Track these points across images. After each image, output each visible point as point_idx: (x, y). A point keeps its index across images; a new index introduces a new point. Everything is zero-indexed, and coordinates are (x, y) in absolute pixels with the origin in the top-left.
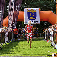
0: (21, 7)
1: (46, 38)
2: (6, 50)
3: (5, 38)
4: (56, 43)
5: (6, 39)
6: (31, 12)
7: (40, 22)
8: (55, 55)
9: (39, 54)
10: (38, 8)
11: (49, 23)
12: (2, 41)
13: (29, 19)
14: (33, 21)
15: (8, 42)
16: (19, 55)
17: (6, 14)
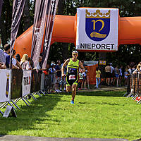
2: (27, 120)
3: (24, 87)
5: (26, 89)
6: (96, 19)
7: (119, 47)
10: (115, 9)
12: (14, 93)
14: (100, 42)
16: (61, 135)
17: (28, 20)
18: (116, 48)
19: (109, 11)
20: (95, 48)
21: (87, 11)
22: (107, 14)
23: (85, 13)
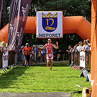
0: (32, 9)
1: (72, 62)
3: (3, 62)
4: (89, 71)
5: (5, 63)
7: (64, 35)
8: (87, 91)
9: (60, 88)
10: (60, 12)
11: (78, 37)
13: (45, 29)
14: (52, 33)
15: (8, 69)
16: (26, 91)
17: (6, 20)
18: (61, 36)
19: (57, 13)
20: (48, 36)
21: (43, 13)
22: (55, 15)
23: (42, 15)
